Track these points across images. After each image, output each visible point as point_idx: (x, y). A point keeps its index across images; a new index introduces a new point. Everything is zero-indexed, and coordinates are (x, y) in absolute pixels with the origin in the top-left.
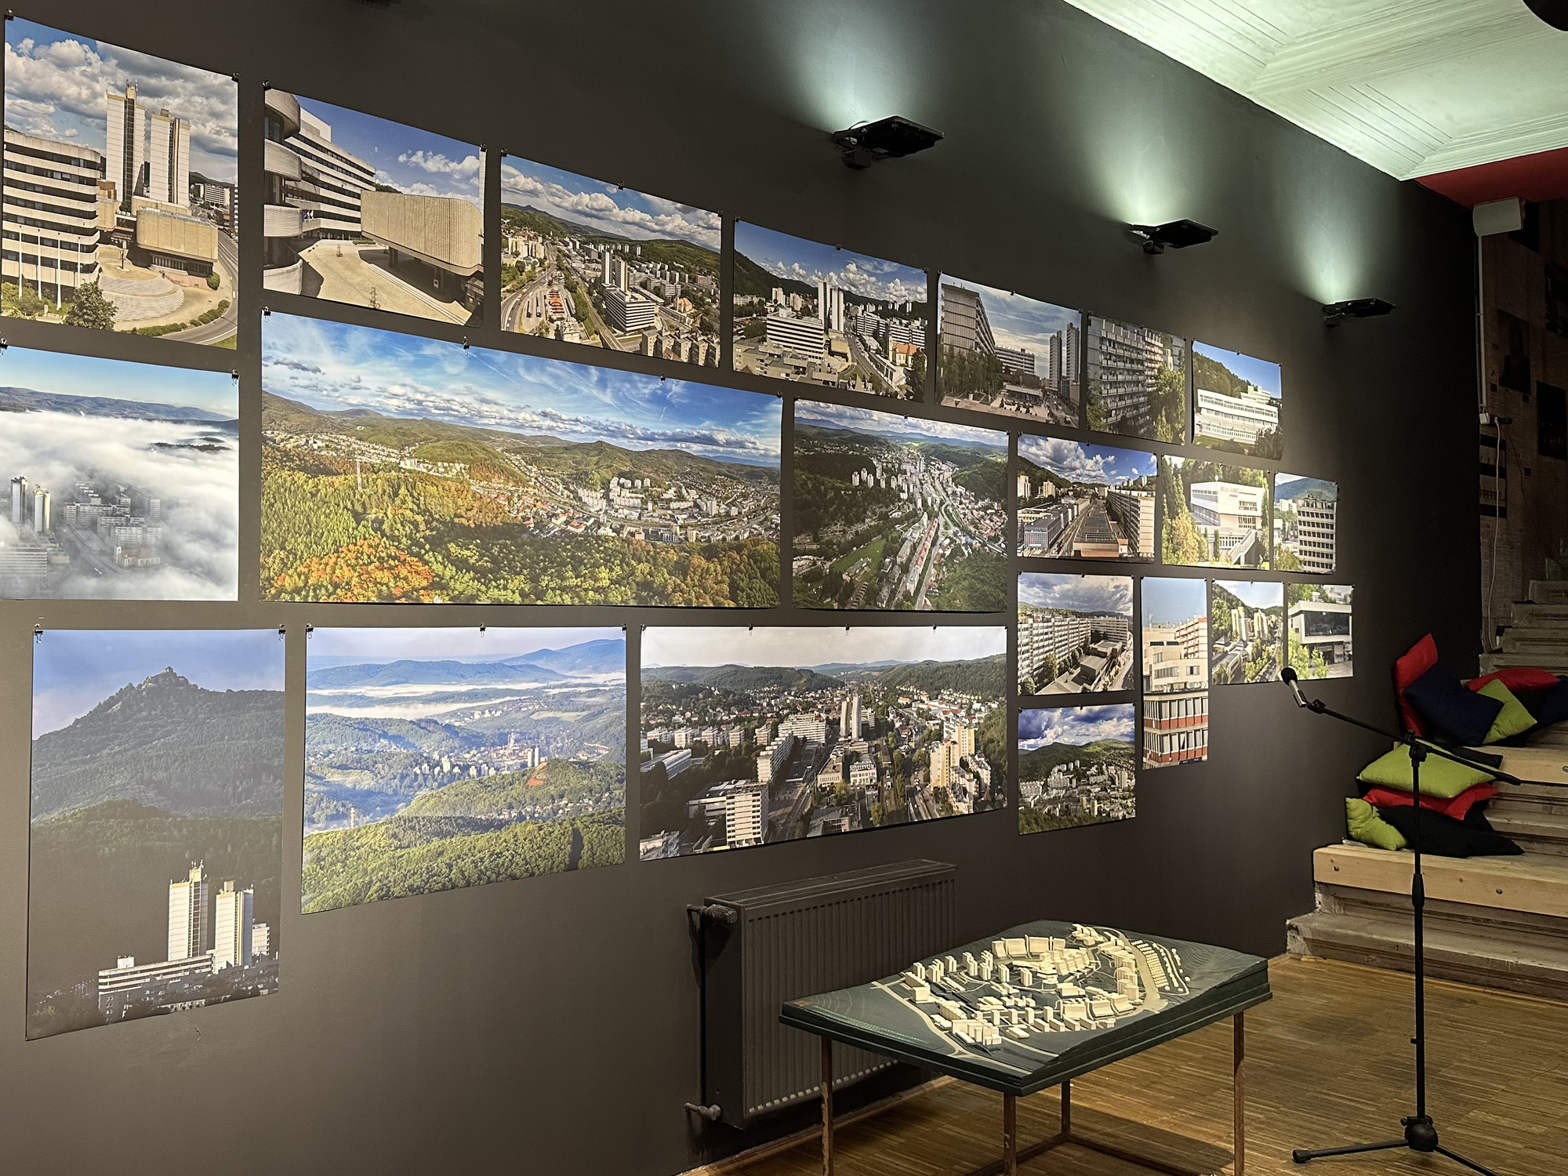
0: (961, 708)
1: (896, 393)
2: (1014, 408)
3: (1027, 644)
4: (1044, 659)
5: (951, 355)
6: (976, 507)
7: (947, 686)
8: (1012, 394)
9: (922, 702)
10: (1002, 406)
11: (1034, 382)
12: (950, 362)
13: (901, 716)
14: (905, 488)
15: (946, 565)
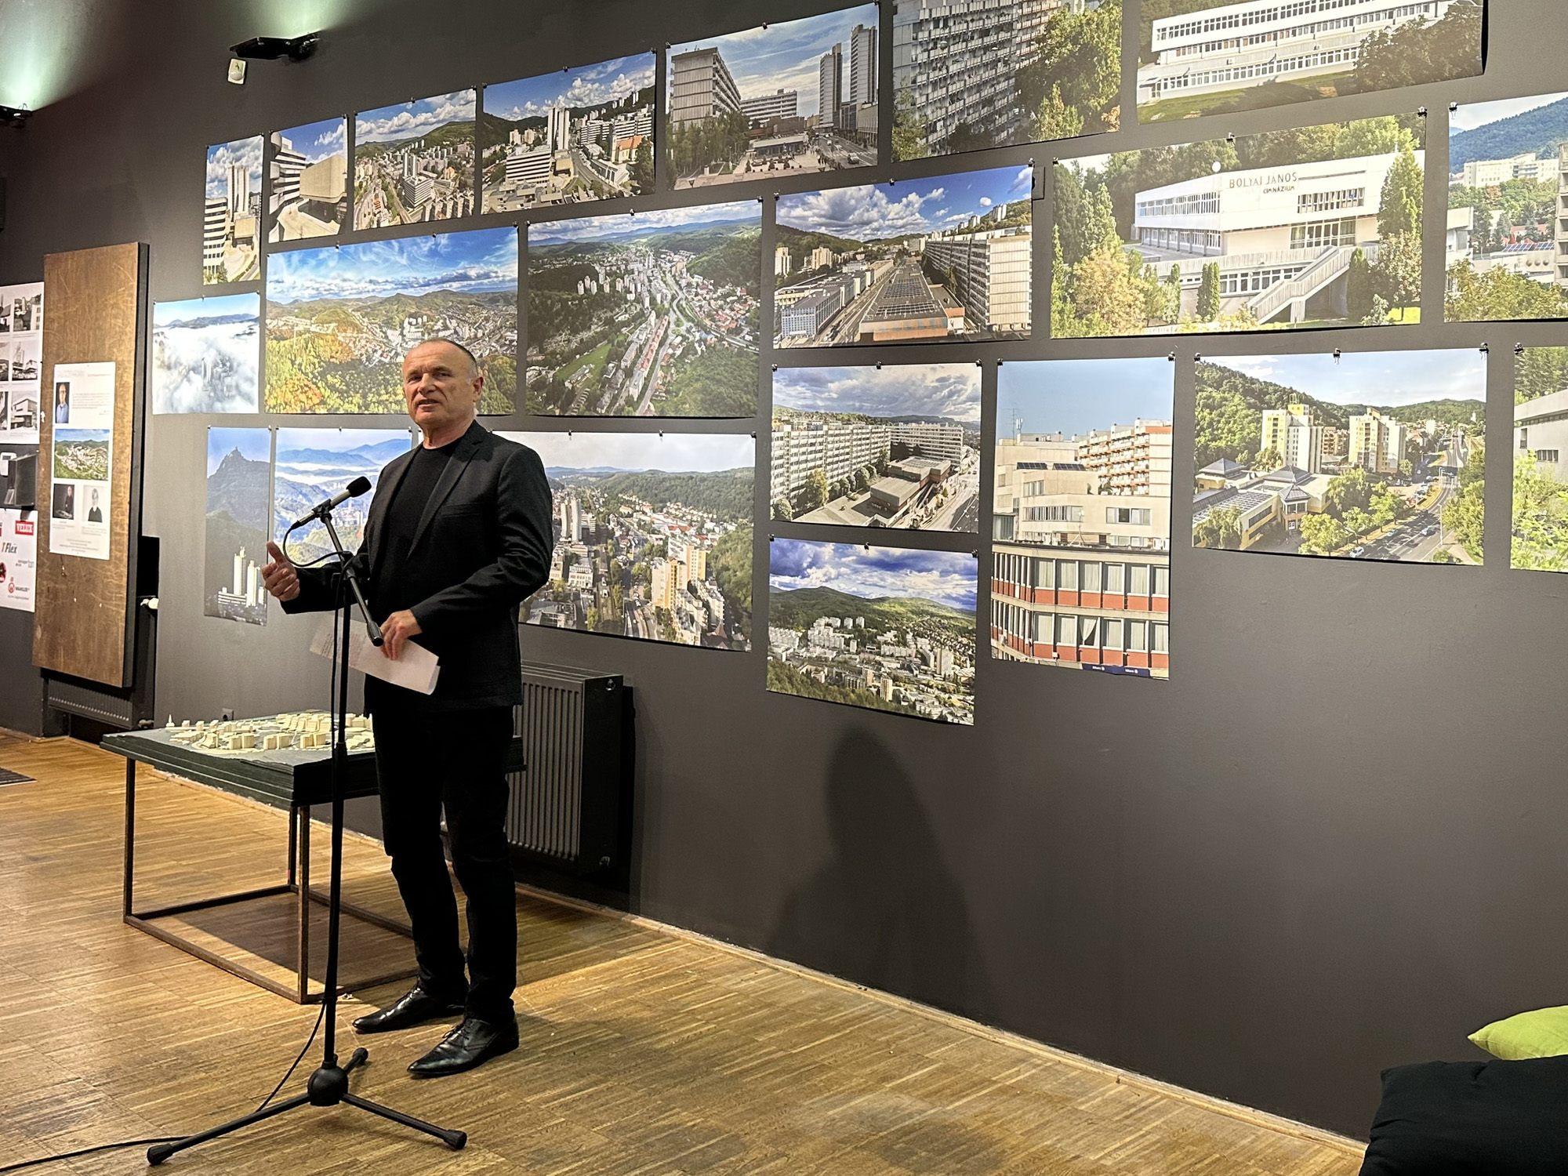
0: (691, 525)
1: (621, 193)
2: (766, 168)
3: (781, 457)
4: (807, 477)
5: (682, 132)
6: (715, 296)
7: (674, 498)
8: (761, 151)
9: (644, 513)
10: (748, 169)
11: (796, 125)
12: (679, 141)
13: (622, 525)
14: (632, 288)
15: (675, 366)
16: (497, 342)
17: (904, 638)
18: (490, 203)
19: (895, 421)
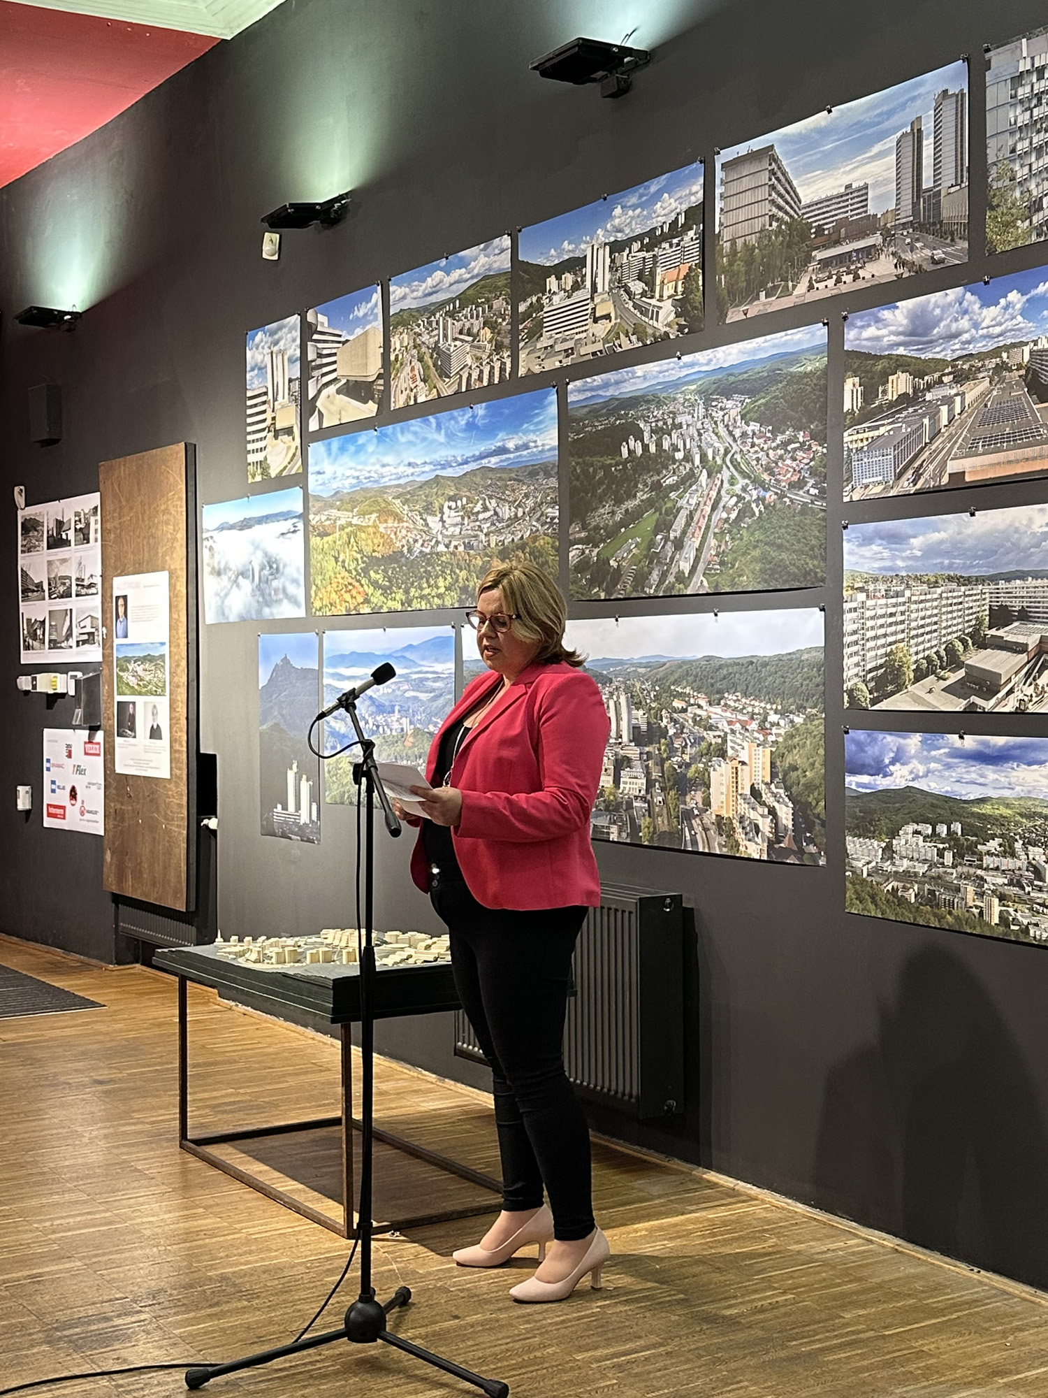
0: (752, 718)
1: (666, 334)
2: (831, 283)
3: (855, 632)
4: (886, 655)
5: (734, 252)
6: (774, 445)
7: (733, 688)
8: (826, 263)
9: (700, 707)
10: (811, 287)
11: (868, 225)
12: (731, 264)
13: (676, 722)
14: (681, 446)
15: (730, 532)
16: (538, 520)
17: (1011, 847)
18: (528, 363)
19: (994, 579)
